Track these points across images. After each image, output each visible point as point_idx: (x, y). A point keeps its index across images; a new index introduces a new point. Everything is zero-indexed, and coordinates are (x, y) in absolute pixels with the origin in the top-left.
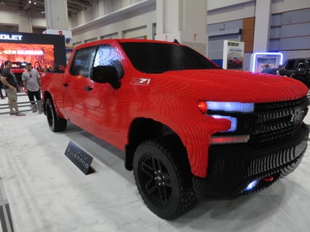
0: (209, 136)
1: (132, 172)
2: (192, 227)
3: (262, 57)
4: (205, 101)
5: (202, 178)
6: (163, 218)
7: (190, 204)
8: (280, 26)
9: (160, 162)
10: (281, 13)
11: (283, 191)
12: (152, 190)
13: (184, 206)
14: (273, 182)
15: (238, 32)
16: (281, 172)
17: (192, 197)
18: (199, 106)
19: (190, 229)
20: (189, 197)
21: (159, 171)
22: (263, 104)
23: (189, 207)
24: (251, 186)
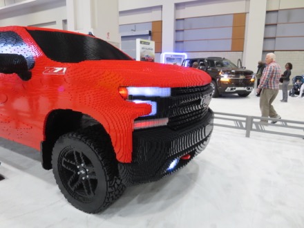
0: (133, 121)
1: (51, 170)
2: (121, 215)
3: (170, 57)
4: (125, 87)
5: (128, 164)
6: (90, 213)
7: (117, 192)
8: (183, 30)
9: (83, 154)
10: (183, 19)
11: (197, 169)
12: (76, 186)
13: (111, 195)
14: (190, 159)
15: (148, 33)
16: (196, 150)
17: (118, 185)
18: (121, 92)
19: (119, 217)
20: (116, 186)
21: (82, 165)
22: (178, 88)
23: (116, 195)
24: (173, 165)
